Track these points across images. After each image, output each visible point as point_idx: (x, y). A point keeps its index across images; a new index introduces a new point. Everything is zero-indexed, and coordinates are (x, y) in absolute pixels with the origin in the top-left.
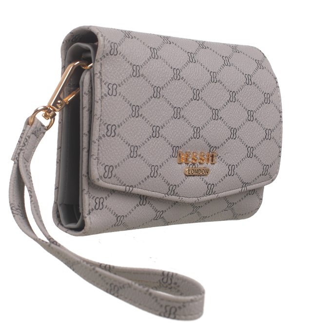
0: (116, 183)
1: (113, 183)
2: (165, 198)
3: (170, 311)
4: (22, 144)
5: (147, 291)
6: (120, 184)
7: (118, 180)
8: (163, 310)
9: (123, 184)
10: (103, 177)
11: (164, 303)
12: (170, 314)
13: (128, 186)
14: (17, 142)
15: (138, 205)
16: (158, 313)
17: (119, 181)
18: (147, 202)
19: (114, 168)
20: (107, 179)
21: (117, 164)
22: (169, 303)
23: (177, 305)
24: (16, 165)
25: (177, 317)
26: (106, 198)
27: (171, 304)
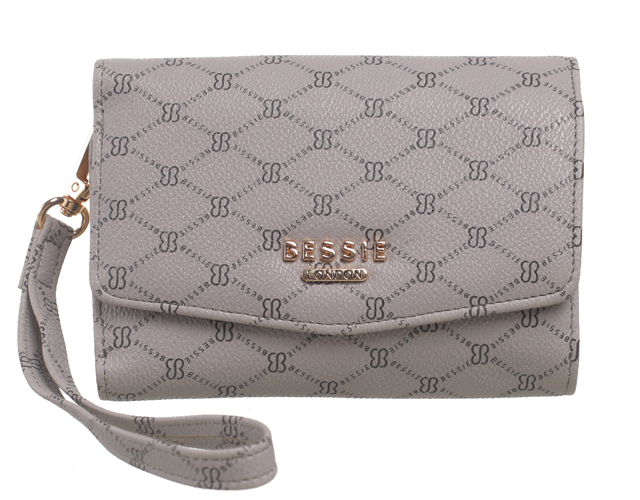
0: (138, 296)
1: (132, 297)
2: (261, 324)
3: (212, 477)
4: (31, 260)
5: (174, 449)
6: (147, 298)
7: (141, 291)
8: (201, 476)
9: (154, 300)
10: (108, 287)
11: (199, 464)
12: (212, 482)
13: (165, 302)
14: (24, 259)
15: (212, 341)
16: (196, 483)
17: (142, 294)
18: (236, 335)
19: (128, 271)
20: (117, 291)
21: (132, 264)
22: (205, 464)
23: (218, 464)
24: (25, 293)
25: (224, 484)
26: (135, 327)
27: (209, 464)
